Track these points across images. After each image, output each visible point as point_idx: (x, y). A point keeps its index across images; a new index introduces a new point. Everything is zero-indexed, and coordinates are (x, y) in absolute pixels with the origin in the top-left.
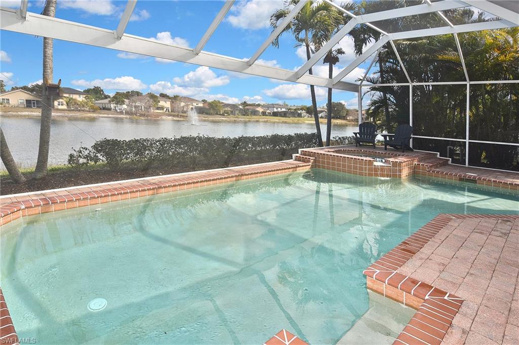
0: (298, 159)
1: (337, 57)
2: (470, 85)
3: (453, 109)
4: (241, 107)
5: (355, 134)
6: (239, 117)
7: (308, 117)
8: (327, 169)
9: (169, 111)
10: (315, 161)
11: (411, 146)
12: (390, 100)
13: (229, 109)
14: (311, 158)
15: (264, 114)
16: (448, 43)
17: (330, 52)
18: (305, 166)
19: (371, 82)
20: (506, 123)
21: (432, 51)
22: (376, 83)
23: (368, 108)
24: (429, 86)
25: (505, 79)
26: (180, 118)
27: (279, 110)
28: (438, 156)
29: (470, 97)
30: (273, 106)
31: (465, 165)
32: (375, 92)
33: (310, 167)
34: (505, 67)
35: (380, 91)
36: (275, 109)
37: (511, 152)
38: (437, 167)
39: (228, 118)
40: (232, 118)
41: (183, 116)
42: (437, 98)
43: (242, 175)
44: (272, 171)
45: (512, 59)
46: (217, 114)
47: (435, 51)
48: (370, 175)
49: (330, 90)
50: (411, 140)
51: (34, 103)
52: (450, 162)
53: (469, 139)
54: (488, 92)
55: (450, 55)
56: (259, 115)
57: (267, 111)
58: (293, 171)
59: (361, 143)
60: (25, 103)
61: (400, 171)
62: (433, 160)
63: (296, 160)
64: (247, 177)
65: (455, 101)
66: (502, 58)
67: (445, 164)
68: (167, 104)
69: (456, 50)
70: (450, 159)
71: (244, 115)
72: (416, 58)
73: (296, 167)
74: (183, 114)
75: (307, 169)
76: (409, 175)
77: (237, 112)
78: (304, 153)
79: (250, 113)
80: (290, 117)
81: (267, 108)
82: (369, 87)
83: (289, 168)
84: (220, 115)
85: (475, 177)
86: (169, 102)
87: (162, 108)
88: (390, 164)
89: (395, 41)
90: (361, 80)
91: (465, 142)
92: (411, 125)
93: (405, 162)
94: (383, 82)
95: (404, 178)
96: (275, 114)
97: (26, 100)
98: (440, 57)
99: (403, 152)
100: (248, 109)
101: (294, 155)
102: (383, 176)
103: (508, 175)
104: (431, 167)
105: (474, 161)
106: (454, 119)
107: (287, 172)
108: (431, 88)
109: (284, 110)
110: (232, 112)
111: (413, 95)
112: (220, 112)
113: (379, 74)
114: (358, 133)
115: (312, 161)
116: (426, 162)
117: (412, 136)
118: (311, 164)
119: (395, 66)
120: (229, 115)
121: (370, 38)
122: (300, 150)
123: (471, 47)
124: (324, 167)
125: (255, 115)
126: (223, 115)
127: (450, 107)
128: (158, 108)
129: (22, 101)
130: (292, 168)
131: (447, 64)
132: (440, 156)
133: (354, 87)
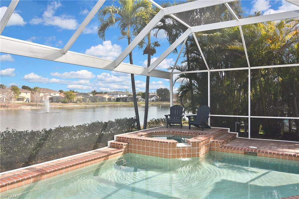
0: (113, 146)
1: (154, 49)
2: (251, 70)
3: (239, 90)
4: (91, 95)
5: (166, 116)
6: (89, 103)
7: (143, 101)
8: (138, 153)
9: (29, 102)
10: (128, 146)
11: (209, 124)
12: (194, 85)
13: (81, 97)
14: (124, 144)
15: (109, 100)
16: (235, 36)
17: (149, 45)
18: (117, 153)
19: (180, 70)
20: (276, 100)
21: (224, 43)
22: (184, 71)
23: (178, 92)
24: (222, 71)
25: (275, 64)
26: (38, 107)
27: (122, 96)
28: (229, 131)
29: (251, 80)
30: (117, 93)
31: (248, 137)
32: (184, 78)
33: (122, 153)
34: (275, 54)
35: (187, 77)
36: (118, 95)
37: (279, 124)
38: (228, 143)
39: (80, 105)
40: (83, 105)
41: (41, 106)
42: (228, 81)
43: (42, 174)
44: (80, 163)
45: (279, 47)
46: (71, 102)
47: (226, 42)
48: (174, 157)
49: (148, 78)
50: (209, 119)
52: (237, 136)
53: (251, 115)
54: (263, 76)
55: (236, 45)
56: (106, 101)
57: (112, 98)
58: (105, 160)
59: (172, 124)
61: (198, 150)
62: (225, 136)
63: (111, 147)
64: (48, 175)
65: (241, 84)
66: (273, 46)
67: (234, 138)
68: (27, 95)
69: (241, 41)
70: (238, 133)
71: (94, 102)
72: (212, 48)
73: (108, 155)
74: (41, 104)
75: (120, 155)
76: (206, 153)
77: (88, 100)
78: (119, 139)
79: (98, 100)
80: (129, 102)
81: (112, 95)
82: (179, 74)
83: (100, 158)
84: (74, 102)
85: (256, 150)
86: (30, 94)
87: (22, 99)
88: (190, 144)
89: (196, 34)
90: (172, 68)
91: (248, 118)
92: (209, 106)
93: (202, 141)
94: (188, 70)
95: (201, 156)
96: (118, 100)
98: (230, 47)
99: (203, 130)
100: (97, 97)
101: (109, 142)
102: (184, 156)
103: (278, 145)
104: (223, 143)
105: (255, 134)
106: (240, 98)
107: (98, 162)
108: (224, 74)
109: (125, 96)
110: (83, 99)
111: (211, 81)
112: (73, 100)
113: (187, 63)
114: (169, 115)
115: (124, 147)
116: (220, 138)
117: (210, 115)
118: (123, 150)
119: (198, 56)
120: (81, 102)
121: (181, 33)
122: (115, 136)
123: (251, 39)
124: (135, 152)
125: (102, 101)
126: (76, 102)
127: (237, 89)
128: (18, 99)
130: (103, 157)
131: (235, 53)
132: (230, 132)
133: (166, 75)
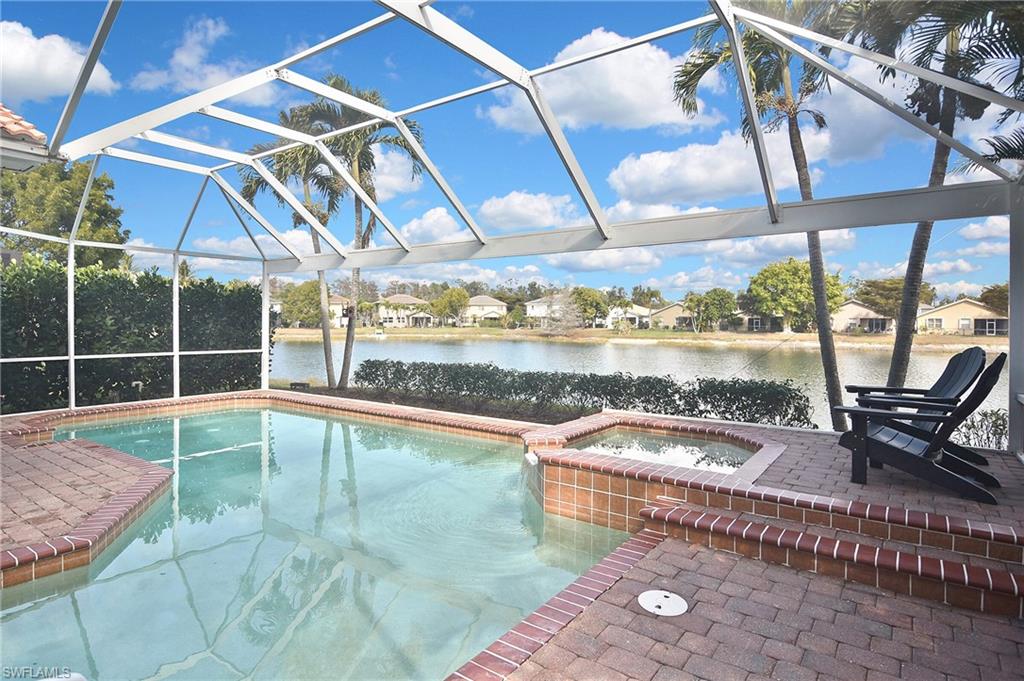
51: (991, 326)
60: (972, 326)
97: (976, 320)
129: (967, 322)
